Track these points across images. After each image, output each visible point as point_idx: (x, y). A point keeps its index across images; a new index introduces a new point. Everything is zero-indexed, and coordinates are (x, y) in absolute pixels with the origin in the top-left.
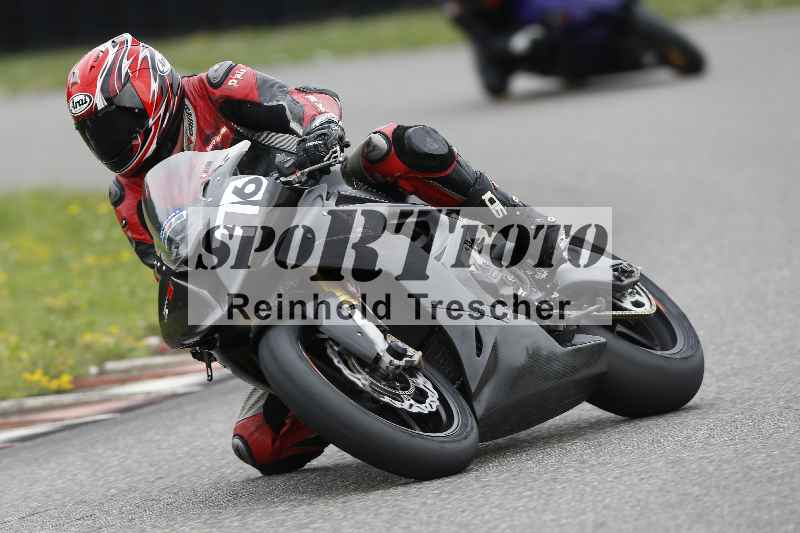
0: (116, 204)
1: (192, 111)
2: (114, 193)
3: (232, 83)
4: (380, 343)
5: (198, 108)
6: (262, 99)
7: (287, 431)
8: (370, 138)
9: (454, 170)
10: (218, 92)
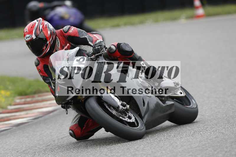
0: (37, 66)
1: (58, 39)
2: (36, 63)
3: (70, 31)
4: (119, 103)
5: (60, 39)
6: (79, 36)
7: (85, 129)
8: (110, 47)
9: (133, 56)
10: (66, 34)
